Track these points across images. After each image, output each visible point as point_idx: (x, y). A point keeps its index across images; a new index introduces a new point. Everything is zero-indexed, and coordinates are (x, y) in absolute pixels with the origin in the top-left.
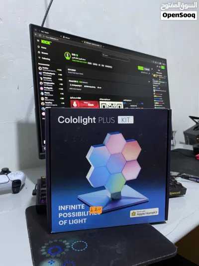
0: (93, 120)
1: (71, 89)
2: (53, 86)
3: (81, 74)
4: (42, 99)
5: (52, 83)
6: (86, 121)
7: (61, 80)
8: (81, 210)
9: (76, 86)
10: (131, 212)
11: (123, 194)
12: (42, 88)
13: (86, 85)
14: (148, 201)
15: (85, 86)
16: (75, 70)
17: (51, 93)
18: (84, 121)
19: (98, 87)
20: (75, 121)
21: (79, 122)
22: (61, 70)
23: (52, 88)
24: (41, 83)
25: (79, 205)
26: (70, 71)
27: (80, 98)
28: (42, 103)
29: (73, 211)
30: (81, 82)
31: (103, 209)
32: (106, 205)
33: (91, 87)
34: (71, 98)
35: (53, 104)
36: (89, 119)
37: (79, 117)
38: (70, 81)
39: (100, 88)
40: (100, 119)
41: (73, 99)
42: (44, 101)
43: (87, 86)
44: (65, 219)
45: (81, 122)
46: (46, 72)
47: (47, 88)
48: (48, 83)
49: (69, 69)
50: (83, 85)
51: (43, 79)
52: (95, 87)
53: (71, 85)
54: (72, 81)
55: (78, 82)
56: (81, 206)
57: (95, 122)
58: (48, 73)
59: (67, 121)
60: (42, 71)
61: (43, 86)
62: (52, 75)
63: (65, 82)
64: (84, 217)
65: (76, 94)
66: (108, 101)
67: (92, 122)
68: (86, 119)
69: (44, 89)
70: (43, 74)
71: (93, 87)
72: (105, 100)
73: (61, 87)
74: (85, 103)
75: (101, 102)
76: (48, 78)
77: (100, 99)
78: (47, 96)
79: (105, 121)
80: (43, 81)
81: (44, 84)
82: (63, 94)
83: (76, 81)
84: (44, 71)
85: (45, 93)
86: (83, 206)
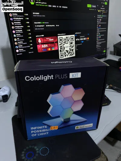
0: (51, 77)
1: (37, 29)
2: (23, 29)
3: (43, 16)
4: (15, 40)
5: (21, 27)
6: (46, 78)
7: (28, 23)
8: (45, 129)
9: (40, 26)
10: (76, 127)
11: (71, 119)
12: (14, 32)
13: (47, 24)
14: (87, 121)
15: (47, 26)
16: (39, 13)
17: (21, 34)
18: (44, 79)
19: (57, 25)
20: (38, 78)
21: (41, 79)
22: (27, 15)
23: (21, 31)
24: (13, 27)
25: (44, 127)
26: (35, 15)
27: (43, 36)
28: (15, 43)
29: (40, 129)
30: (43, 23)
31: (58, 127)
32: (61, 125)
33: (51, 26)
34: (37, 36)
35: (23, 43)
36: (48, 77)
37: (41, 76)
38: (35, 23)
39: (58, 26)
40: (57, 76)
41: (38, 37)
42: (17, 41)
43: (48, 26)
44: (36, 133)
45: (43, 79)
46: (16, 17)
47: (18, 31)
48: (18, 27)
49: (34, 13)
50: (45, 24)
51: (14, 24)
52: (54, 26)
53: (36, 26)
54: (37, 23)
55: (41, 23)
56: (45, 127)
57: (52, 78)
58: (17, 18)
59: (32, 79)
60: (12, 17)
61: (15, 30)
62: (21, 20)
63: (32, 24)
64: (47, 132)
65: (40, 33)
66: (64, 35)
67: (50, 79)
68: (46, 77)
69: (16, 32)
70: (13, 19)
71: (53, 26)
72: (62, 34)
73: (29, 28)
74: (47, 39)
75: (59, 37)
76: (18, 23)
77: (58, 35)
78: (18, 37)
79: (60, 77)
80: (14, 26)
81: (15, 28)
82: (30, 34)
83: (39, 23)
84: (14, 17)
85: (17, 35)
86: (46, 127)
